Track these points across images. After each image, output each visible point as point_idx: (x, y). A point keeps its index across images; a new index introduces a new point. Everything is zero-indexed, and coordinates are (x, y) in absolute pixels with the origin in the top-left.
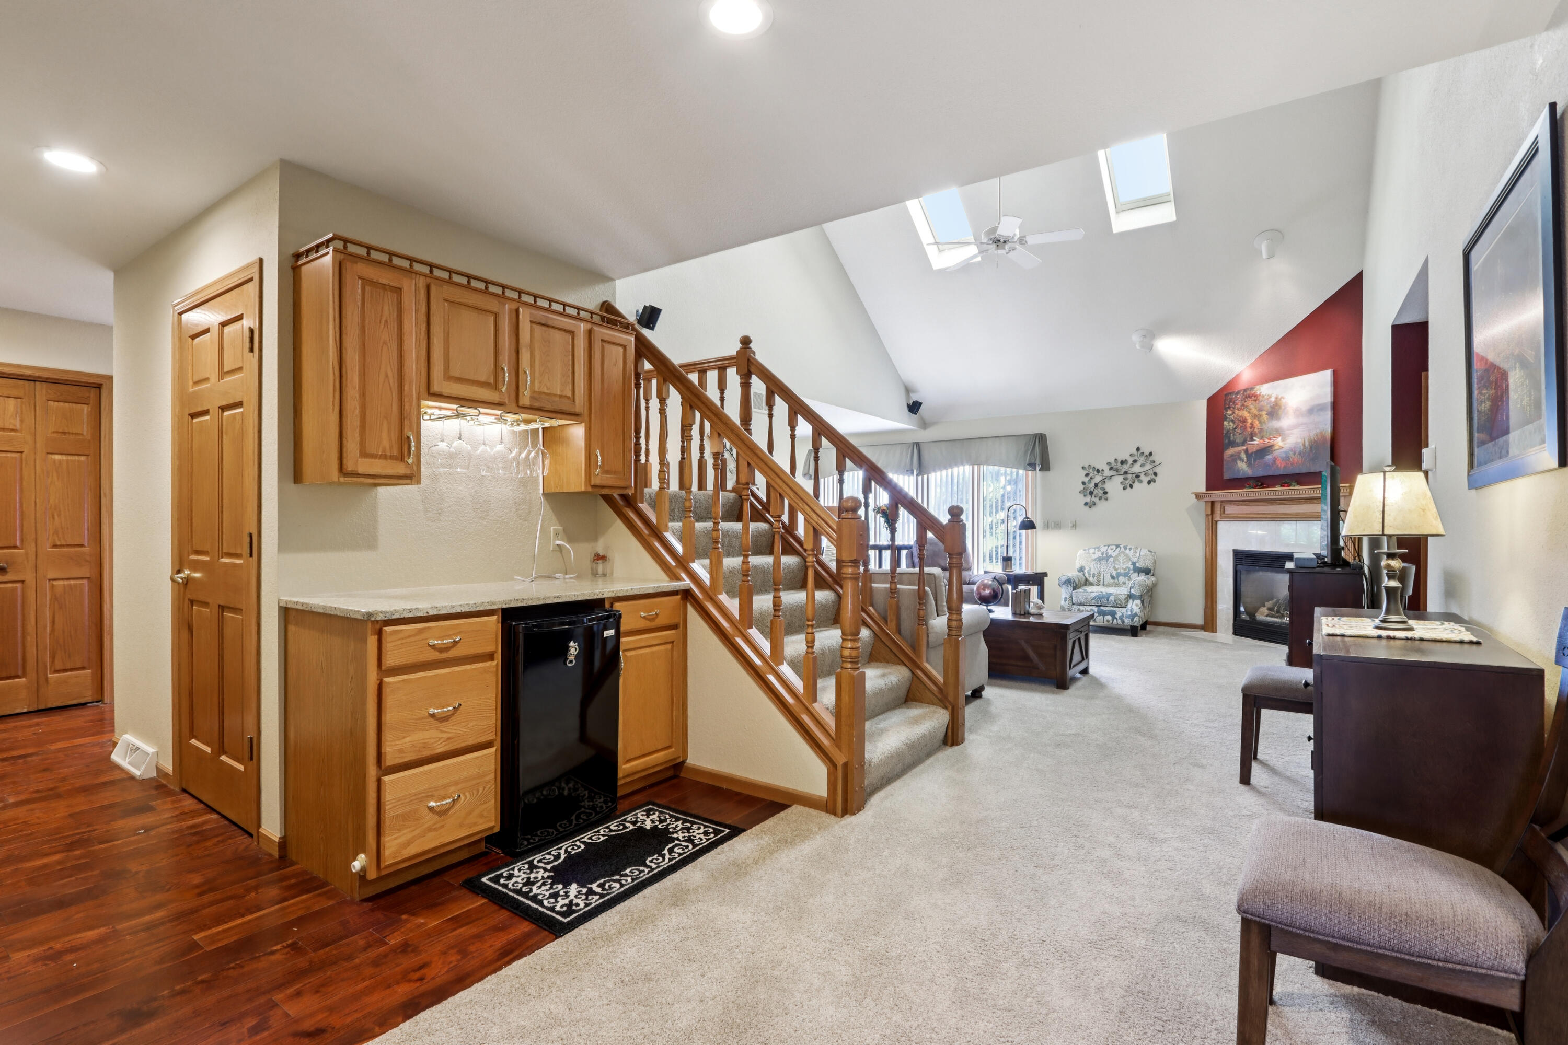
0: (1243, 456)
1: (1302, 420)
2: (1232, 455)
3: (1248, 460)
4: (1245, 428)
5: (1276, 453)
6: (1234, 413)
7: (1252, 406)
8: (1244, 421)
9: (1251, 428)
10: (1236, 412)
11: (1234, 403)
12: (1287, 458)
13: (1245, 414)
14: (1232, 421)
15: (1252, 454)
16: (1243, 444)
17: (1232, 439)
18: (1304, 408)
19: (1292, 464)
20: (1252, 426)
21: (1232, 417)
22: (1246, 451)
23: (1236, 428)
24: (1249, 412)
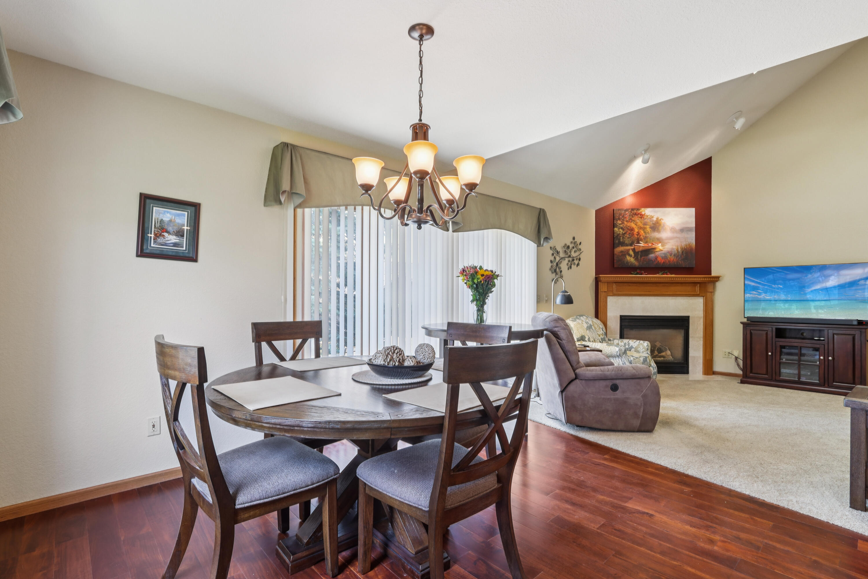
0: (631, 253)
1: (675, 235)
2: (622, 252)
3: (635, 256)
4: (633, 234)
5: (657, 254)
6: (623, 223)
7: (638, 221)
8: (632, 230)
9: (637, 235)
10: (625, 223)
11: (623, 216)
12: (665, 257)
13: (633, 225)
14: (622, 228)
15: (638, 252)
16: (631, 245)
17: (621, 240)
18: (678, 228)
19: (669, 262)
20: (638, 234)
21: (622, 226)
22: (634, 250)
23: (625, 234)
24: (636, 224)
